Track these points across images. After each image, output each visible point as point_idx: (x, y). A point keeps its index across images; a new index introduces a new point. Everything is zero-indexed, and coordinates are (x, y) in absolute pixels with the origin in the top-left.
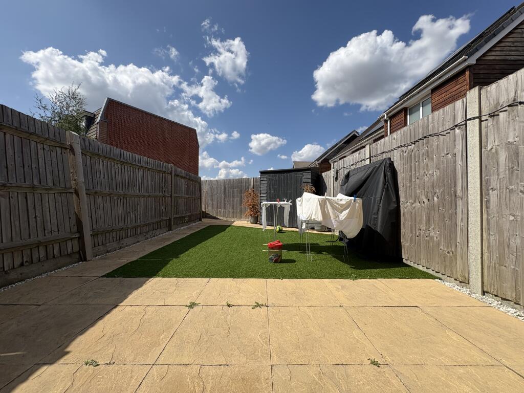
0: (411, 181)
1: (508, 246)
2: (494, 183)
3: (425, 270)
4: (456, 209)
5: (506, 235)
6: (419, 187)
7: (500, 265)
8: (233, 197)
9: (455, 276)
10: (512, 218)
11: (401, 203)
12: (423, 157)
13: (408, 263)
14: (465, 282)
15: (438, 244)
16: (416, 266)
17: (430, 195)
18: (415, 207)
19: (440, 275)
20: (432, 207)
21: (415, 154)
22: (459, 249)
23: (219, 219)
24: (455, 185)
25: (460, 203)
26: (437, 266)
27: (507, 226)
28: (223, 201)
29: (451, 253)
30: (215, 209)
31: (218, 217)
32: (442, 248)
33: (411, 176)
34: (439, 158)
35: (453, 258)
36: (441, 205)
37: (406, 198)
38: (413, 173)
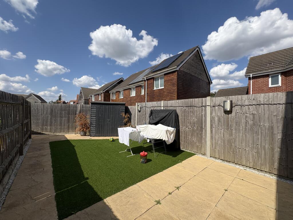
0: (185, 120)
1: (217, 143)
2: (214, 126)
3: (190, 152)
4: (202, 132)
5: (217, 140)
6: (188, 123)
7: (215, 149)
8: (61, 117)
9: (201, 153)
10: (218, 136)
11: (180, 127)
12: (190, 113)
13: (183, 150)
14: (204, 154)
15: (196, 143)
16: (186, 151)
17: (193, 126)
18: (186, 130)
19: (196, 153)
20: (193, 130)
21: (187, 111)
22: (203, 145)
23: (45, 134)
24: (202, 124)
25: (203, 130)
26: (195, 150)
27: (217, 138)
28: (49, 120)
29: (200, 146)
30: (41, 127)
31: (44, 133)
32: (197, 144)
33: (185, 118)
34: (196, 114)
35: (201, 147)
36: (197, 130)
37: (182, 126)
38: (186, 117)
